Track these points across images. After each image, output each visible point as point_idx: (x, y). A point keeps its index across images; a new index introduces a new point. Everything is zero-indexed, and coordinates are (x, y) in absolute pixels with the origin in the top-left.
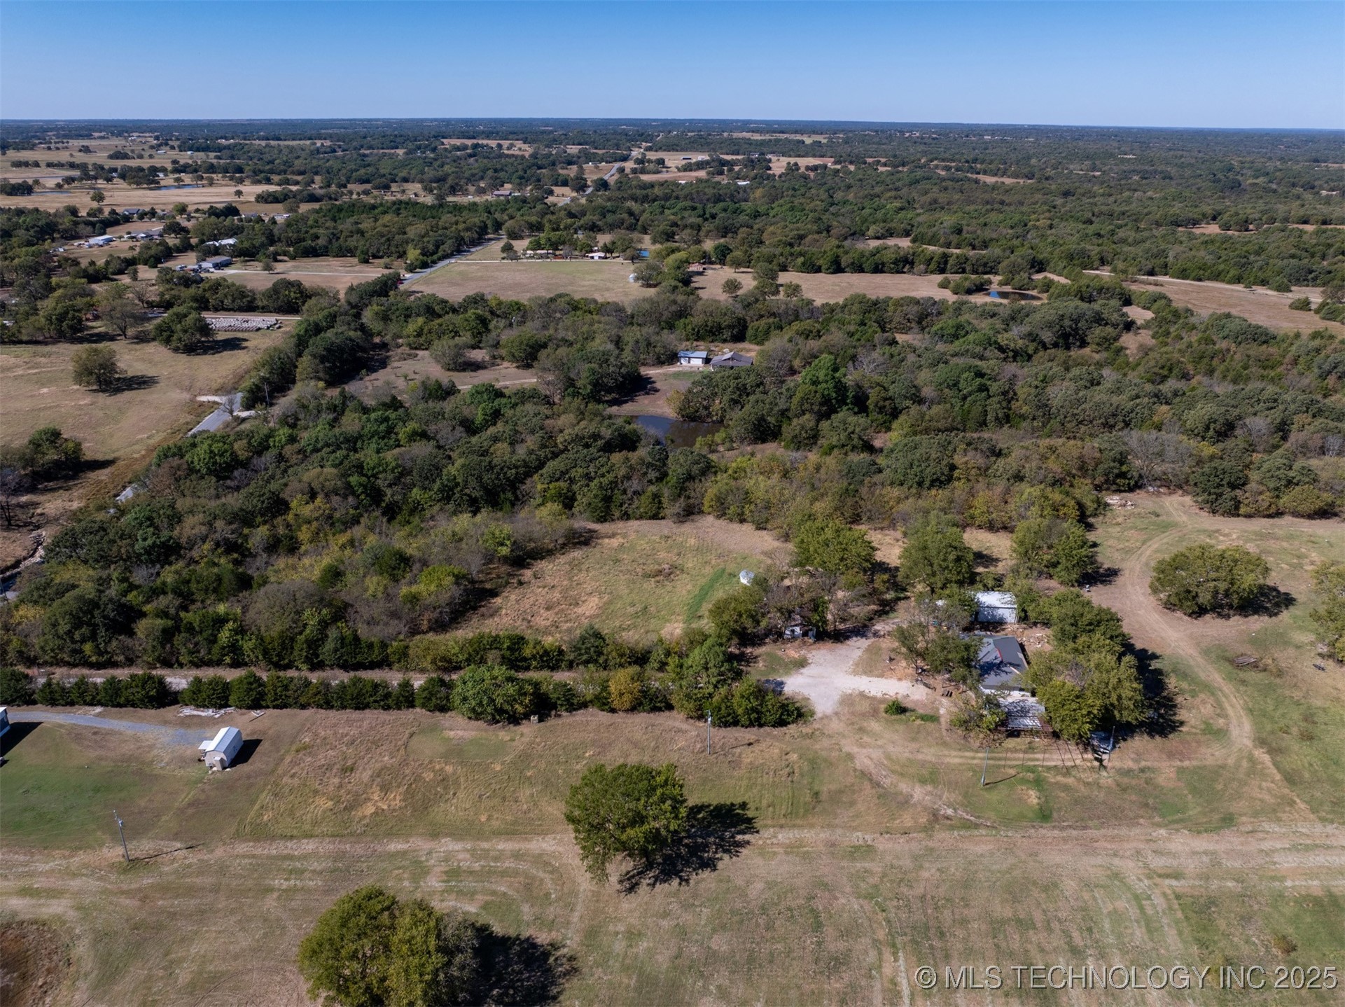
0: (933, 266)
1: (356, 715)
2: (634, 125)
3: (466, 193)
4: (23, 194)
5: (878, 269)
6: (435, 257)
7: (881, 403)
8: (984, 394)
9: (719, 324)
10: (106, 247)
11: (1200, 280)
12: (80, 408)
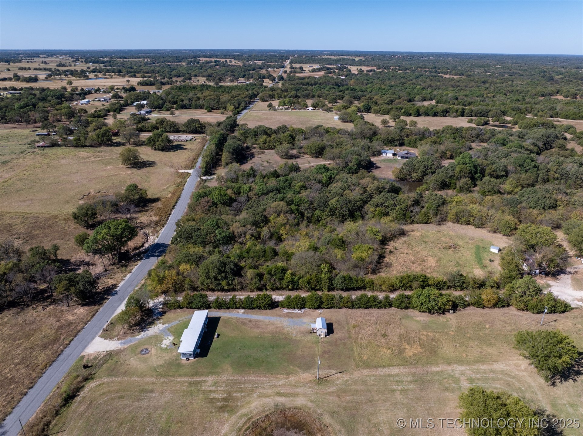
1: (366, 311)
3: (225, 82)
4: (33, 82)
5: (435, 115)
6: (240, 109)
7: (492, 173)
8: (536, 169)
9: (394, 139)
10: (89, 105)
11: (575, 119)
12: (128, 175)
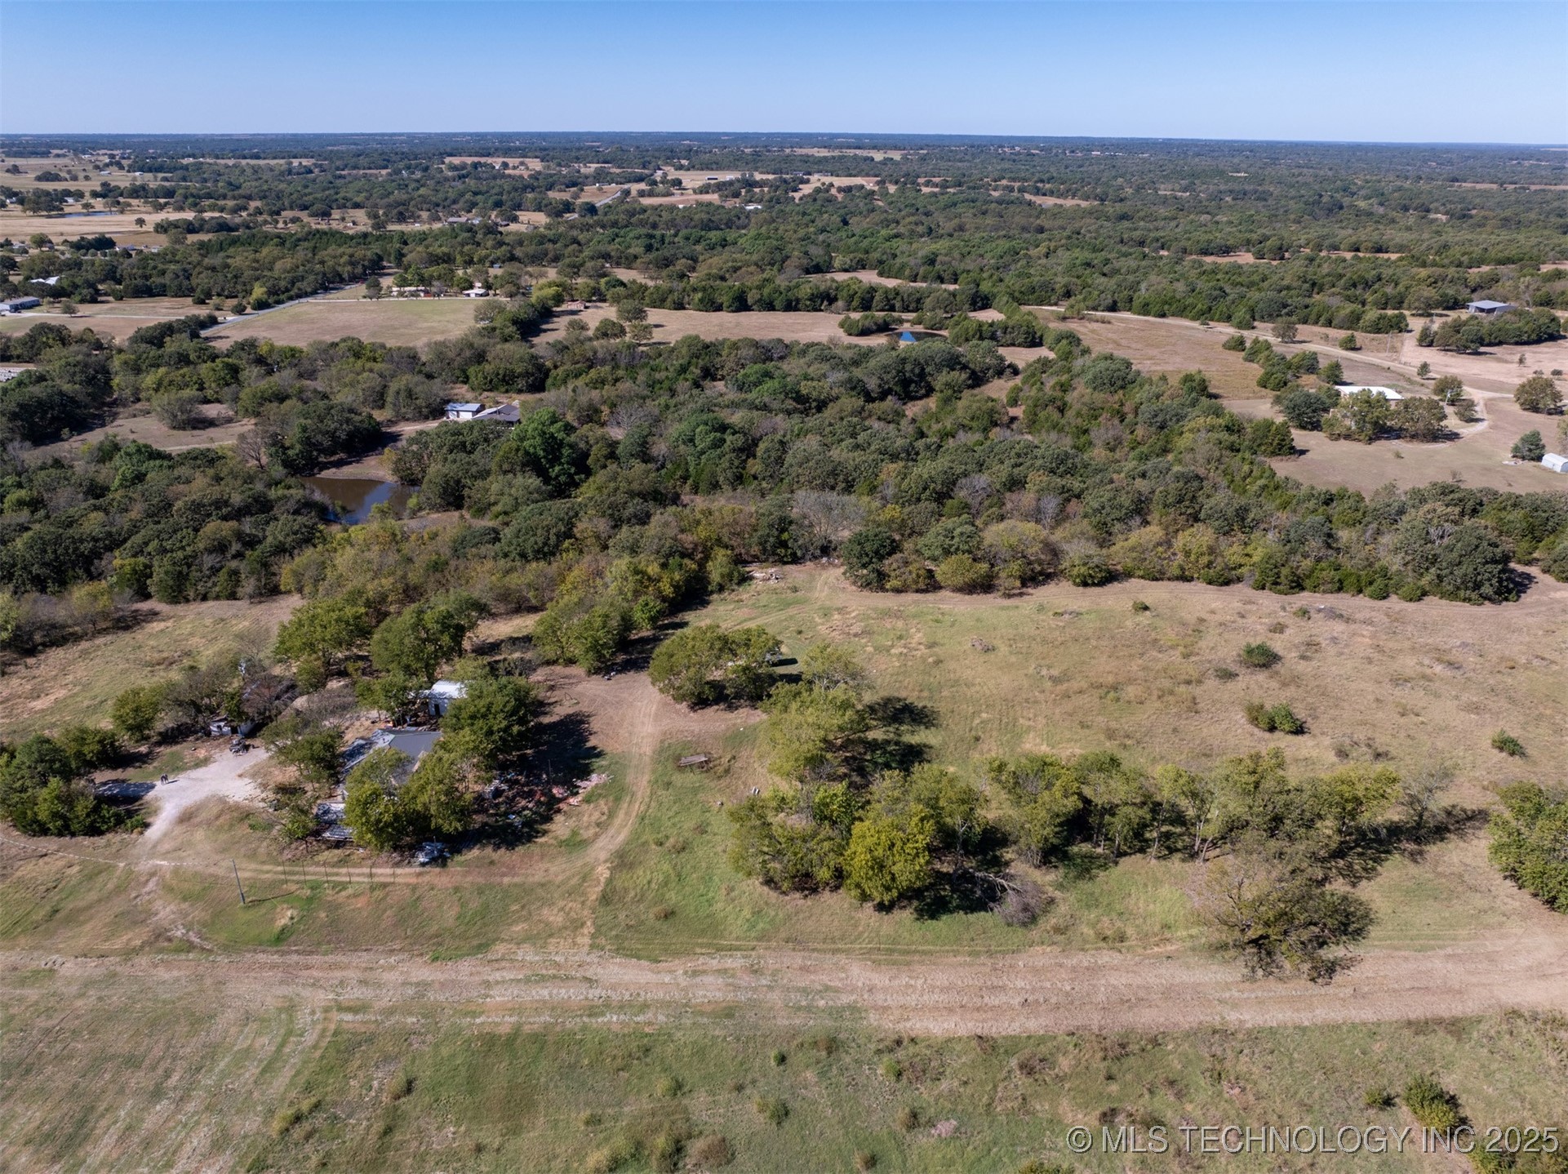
0: (855, 303)
2: (698, 140)
3: (414, 220)
5: (791, 306)
6: (284, 296)
7: (601, 463)
8: (719, 451)
9: (512, 371)
11: (1163, 316)
